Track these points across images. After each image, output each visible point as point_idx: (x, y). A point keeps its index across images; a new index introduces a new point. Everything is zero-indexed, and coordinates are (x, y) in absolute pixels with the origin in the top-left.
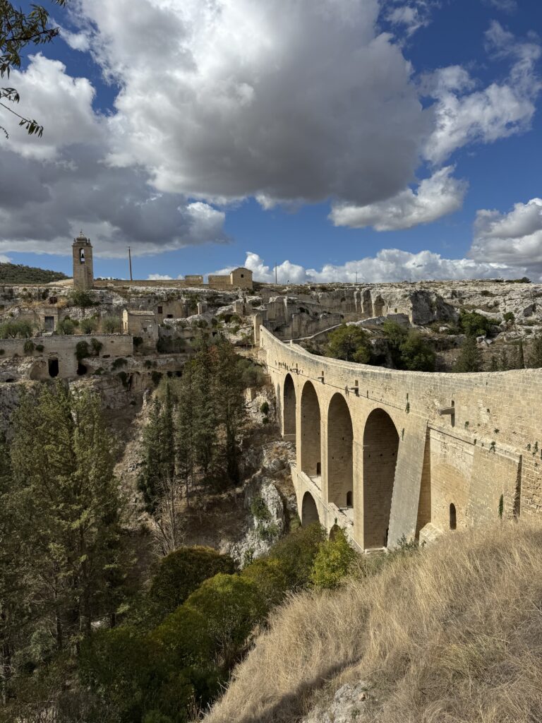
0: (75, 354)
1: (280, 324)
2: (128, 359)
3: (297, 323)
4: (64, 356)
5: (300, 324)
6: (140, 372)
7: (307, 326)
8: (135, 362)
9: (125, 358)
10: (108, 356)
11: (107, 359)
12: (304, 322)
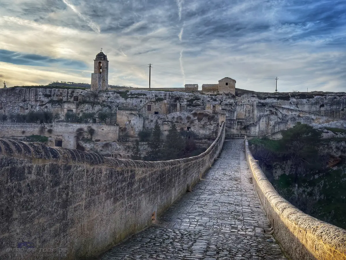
0: (75, 137)
1: (248, 123)
2: (113, 144)
3: (264, 123)
4: (66, 138)
5: (268, 124)
7: (274, 126)
8: (118, 146)
9: (111, 143)
10: (99, 140)
11: (98, 143)
12: (272, 123)
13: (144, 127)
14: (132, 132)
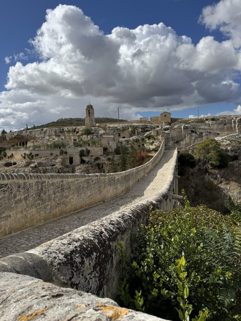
0: (79, 155)
1: (179, 139)
2: (101, 157)
3: (189, 138)
4: (75, 156)
5: (190, 139)
6: (105, 163)
7: (194, 140)
8: (103, 158)
9: (99, 157)
10: (92, 156)
12: (193, 138)
13: (117, 146)
14: (111, 150)
